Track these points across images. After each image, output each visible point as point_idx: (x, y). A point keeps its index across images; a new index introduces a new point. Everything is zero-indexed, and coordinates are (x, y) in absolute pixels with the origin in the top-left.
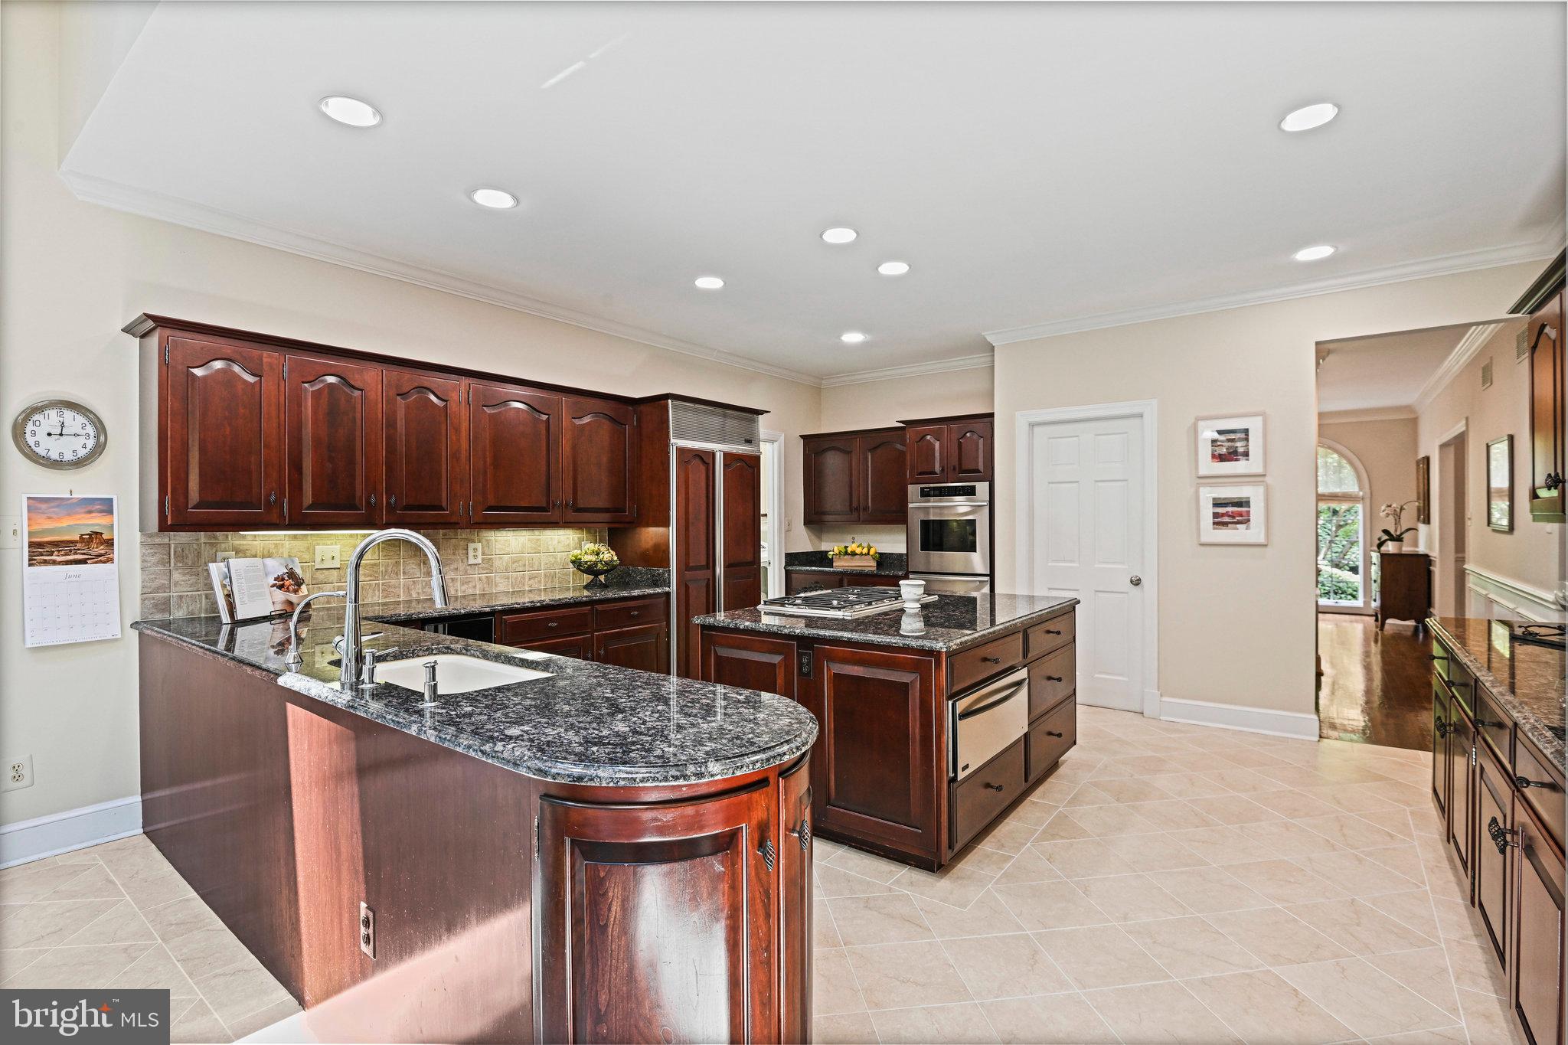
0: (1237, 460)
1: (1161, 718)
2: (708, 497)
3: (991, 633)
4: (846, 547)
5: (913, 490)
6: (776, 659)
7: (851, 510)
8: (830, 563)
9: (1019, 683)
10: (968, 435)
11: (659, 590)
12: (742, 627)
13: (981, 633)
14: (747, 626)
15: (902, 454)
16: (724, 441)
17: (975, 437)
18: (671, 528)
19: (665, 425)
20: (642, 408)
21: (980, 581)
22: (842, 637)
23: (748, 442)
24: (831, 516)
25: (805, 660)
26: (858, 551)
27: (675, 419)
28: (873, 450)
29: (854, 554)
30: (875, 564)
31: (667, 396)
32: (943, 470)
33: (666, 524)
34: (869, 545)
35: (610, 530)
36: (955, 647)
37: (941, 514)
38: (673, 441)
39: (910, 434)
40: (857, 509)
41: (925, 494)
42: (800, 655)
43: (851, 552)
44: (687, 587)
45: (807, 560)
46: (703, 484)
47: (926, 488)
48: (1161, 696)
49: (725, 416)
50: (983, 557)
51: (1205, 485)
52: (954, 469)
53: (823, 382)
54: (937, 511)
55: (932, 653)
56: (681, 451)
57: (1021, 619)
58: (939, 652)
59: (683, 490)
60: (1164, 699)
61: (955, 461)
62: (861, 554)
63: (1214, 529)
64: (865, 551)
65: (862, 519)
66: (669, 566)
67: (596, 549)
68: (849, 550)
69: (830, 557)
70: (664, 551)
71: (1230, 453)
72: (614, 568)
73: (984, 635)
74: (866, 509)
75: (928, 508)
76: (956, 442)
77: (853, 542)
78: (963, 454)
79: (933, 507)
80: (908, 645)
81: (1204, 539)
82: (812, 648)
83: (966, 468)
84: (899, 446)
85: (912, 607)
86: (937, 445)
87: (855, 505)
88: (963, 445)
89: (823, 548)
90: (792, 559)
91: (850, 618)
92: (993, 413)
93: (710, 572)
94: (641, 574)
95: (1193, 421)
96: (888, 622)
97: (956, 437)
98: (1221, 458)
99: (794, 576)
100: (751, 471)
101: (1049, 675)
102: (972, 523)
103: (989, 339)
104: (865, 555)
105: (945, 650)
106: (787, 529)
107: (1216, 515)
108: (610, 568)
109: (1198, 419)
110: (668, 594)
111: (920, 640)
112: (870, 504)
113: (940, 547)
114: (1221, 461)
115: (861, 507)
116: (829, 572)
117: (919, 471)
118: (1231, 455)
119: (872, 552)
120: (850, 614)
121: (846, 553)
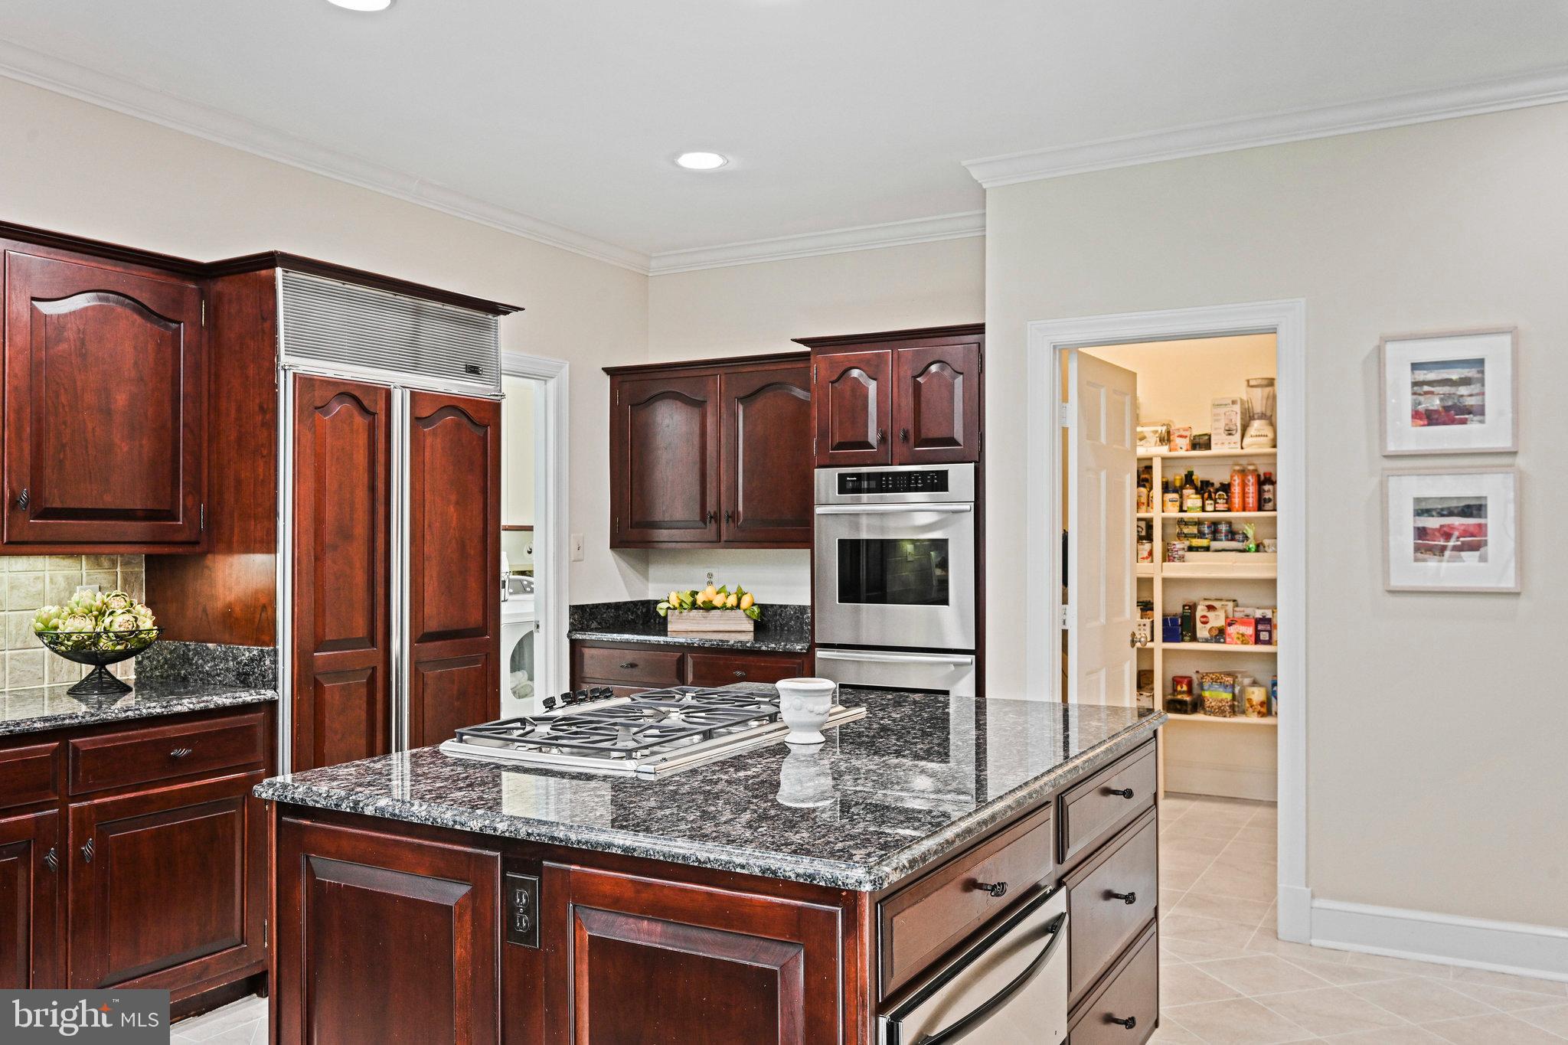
0: (1464, 422)
1: (1314, 942)
2: (372, 489)
3: (985, 822)
4: (694, 594)
5: (826, 479)
6: (454, 893)
7: (703, 519)
8: (660, 625)
9: (1051, 927)
10: (934, 368)
11: (247, 697)
12: (369, 811)
13: (964, 825)
14: (382, 810)
15: (804, 406)
16: (415, 367)
17: (948, 372)
18: (280, 555)
19: (267, 325)
20: (220, 286)
21: (956, 665)
22: (610, 845)
23: (473, 370)
24: (665, 532)
25: (522, 899)
26: (718, 601)
27: (292, 312)
28: (747, 399)
29: (709, 607)
30: (750, 627)
31: (270, 260)
32: (883, 440)
33: (269, 545)
34: (739, 589)
35: (149, 558)
36: (895, 877)
37: (883, 529)
38: (284, 359)
39: (820, 368)
40: (716, 518)
41: (847, 486)
42: (509, 886)
43: (704, 603)
44: (318, 685)
45: (617, 617)
46: (361, 457)
47: (852, 475)
48: (1313, 897)
49: (418, 312)
50: (962, 615)
51: (1400, 473)
52: (906, 437)
53: (654, 263)
54: (876, 521)
55: (833, 893)
56: (305, 384)
57: (1053, 776)
58: (855, 895)
59: (309, 472)
60: (1317, 903)
61: (906, 421)
62: (724, 607)
63: (1416, 560)
64: (732, 601)
65: (724, 538)
66: (273, 640)
67: (98, 603)
68: (700, 599)
69: (662, 613)
70: (264, 607)
71: (1447, 409)
72: (146, 645)
73: (969, 831)
74: (733, 516)
75: (857, 515)
76: (910, 382)
77: (710, 583)
78: (923, 405)
79: (869, 514)
80: (774, 872)
81: (1396, 582)
82: (538, 870)
83: (931, 436)
84: (799, 393)
85: (803, 739)
86: (872, 387)
87: (711, 508)
88: (924, 390)
89: (651, 596)
90: (584, 617)
91: (652, 778)
92: (983, 325)
93: (377, 651)
94: (214, 659)
95: (1376, 342)
96: (740, 792)
97: (909, 374)
98: (1430, 418)
99: (587, 652)
100: (480, 432)
101: (1108, 887)
102: (941, 545)
103: (976, 174)
104: (732, 608)
105: (867, 888)
106: (574, 557)
107: (1421, 533)
108: (132, 645)
109: (1385, 340)
110: (272, 704)
111: (806, 860)
112: (741, 508)
113: (879, 594)
114: (1429, 425)
115: (723, 513)
116: (658, 647)
117: (837, 440)
118: (1454, 413)
119: (746, 602)
120: (651, 768)
121: (694, 606)
